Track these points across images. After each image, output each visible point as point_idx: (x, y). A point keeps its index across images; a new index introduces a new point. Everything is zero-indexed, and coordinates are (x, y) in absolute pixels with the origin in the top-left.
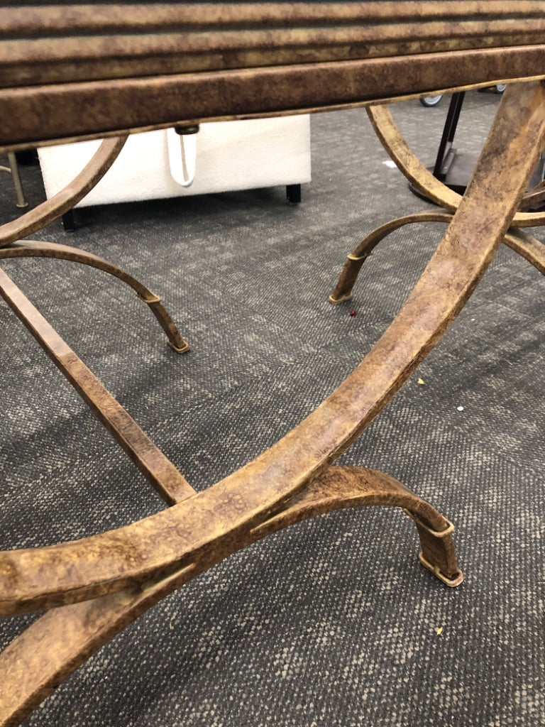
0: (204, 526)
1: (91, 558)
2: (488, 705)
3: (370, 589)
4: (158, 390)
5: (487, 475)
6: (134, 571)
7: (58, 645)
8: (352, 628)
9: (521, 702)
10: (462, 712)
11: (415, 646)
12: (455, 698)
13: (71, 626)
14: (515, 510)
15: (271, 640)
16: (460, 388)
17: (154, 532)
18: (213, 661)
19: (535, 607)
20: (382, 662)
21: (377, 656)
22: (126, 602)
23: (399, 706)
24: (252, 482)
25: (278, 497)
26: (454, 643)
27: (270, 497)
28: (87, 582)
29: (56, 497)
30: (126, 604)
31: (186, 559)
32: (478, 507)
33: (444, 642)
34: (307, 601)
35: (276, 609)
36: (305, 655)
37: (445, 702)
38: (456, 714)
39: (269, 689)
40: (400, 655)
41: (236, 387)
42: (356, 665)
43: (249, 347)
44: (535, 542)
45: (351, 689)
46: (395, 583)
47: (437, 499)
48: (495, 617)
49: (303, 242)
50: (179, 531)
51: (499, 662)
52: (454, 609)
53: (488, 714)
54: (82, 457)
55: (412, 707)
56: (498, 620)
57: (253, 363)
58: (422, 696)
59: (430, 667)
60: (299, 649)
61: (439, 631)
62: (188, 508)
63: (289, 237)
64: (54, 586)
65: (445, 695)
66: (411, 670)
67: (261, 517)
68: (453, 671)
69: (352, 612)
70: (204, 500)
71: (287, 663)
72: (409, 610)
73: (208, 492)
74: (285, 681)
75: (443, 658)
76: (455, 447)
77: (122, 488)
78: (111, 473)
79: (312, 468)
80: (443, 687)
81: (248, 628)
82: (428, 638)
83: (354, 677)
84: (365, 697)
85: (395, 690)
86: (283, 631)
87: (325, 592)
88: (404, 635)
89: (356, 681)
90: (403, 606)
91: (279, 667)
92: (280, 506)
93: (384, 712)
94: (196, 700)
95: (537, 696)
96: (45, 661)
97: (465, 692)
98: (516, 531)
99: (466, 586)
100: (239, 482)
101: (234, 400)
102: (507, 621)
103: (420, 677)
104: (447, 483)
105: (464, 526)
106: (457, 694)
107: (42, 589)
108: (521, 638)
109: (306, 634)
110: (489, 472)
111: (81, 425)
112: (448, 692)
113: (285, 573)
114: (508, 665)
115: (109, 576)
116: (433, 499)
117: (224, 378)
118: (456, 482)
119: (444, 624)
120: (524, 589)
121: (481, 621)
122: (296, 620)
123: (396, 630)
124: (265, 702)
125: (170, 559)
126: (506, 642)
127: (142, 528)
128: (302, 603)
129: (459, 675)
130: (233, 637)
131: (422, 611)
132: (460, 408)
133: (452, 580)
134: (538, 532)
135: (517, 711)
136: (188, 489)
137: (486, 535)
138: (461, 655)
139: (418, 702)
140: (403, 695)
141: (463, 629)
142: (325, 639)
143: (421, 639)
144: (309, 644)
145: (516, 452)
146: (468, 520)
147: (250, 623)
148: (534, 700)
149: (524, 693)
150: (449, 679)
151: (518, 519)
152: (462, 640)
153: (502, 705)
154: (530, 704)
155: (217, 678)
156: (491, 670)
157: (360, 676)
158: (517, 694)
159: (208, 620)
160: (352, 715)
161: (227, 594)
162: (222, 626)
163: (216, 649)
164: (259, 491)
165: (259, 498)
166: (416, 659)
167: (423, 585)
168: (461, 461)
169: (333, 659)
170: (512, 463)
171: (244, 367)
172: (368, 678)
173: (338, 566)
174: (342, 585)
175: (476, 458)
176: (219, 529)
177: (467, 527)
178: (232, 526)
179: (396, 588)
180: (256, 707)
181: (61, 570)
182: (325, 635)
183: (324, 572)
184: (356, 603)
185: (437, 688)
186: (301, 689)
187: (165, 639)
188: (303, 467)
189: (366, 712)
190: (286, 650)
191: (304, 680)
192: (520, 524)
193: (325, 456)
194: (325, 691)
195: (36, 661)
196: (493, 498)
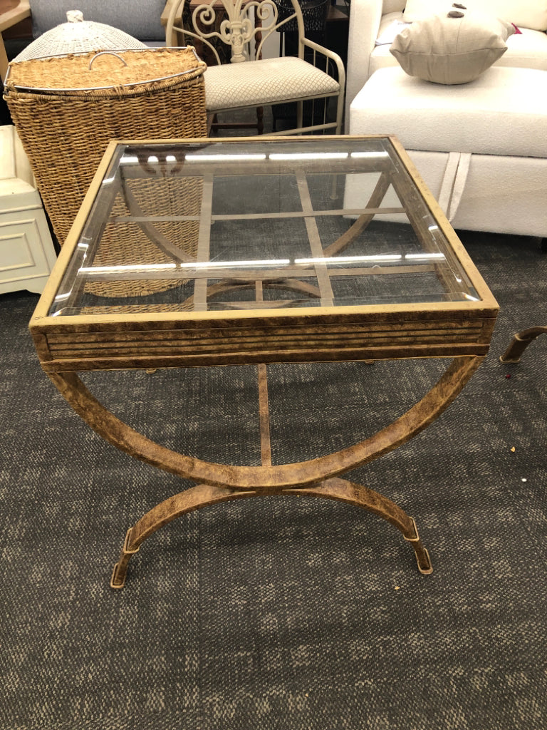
0: (265, 480)
1: (219, 473)
2: (394, 630)
3: (378, 551)
4: (338, 385)
5: (502, 528)
6: (231, 484)
7: (203, 496)
8: (355, 563)
9: (411, 638)
10: (379, 624)
11: (379, 587)
12: (380, 617)
13: (209, 492)
14: (500, 557)
15: (313, 548)
16: (539, 466)
17: (246, 473)
18: (283, 541)
19: (460, 607)
20: (358, 584)
21: (358, 581)
22: (227, 493)
23: (351, 605)
24: (292, 471)
25: (297, 482)
26: (400, 597)
27: (295, 481)
28: (214, 480)
29: (256, 427)
30: (227, 494)
31: (252, 489)
32: (477, 544)
33: (396, 594)
34: (342, 539)
35: (325, 535)
36: (324, 561)
37: (374, 616)
38: (375, 624)
39: (300, 565)
40: (369, 587)
41: (386, 402)
42: (344, 579)
43: (412, 376)
44: (495, 579)
45: (335, 586)
46: (393, 555)
47: (455, 527)
48: (433, 599)
49: (521, 296)
50: (255, 476)
51: (416, 617)
52: (414, 583)
53: (391, 632)
54: (278, 410)
55: (357, 608)
56: (433, 601)
57: (407, 389)
58: (365, 607)
59: (379, 599)
60: (323, 557)
61: (397, 588)
62: (264, 470)
63: (514, 286)
64: (203, 477)
65: (376, 613)
66: (369, 595)
67: (287, 487)
68: (389, 607)
69: (361, 556)
70: (271, 470)
71: (314, 560)
72: (390, 571)
73: (275, 467)
74: (308, 566)
75: (388, 600)
76: (498, 502)
77: (288, 437)
78: (287, 426)
79: (316, 477)
80: (378, 610)
81: (307, 536)
82: (389, 588)
83: (340, 583)
84: (338, 593)
85: (355, 598)
86: (321, 546)
87: (354, 540)
88: (378, 581)
89: (340, 585)
90: (388, 568)
91: (310, 560)
92: (298, 486)
93: (343, 603)
94: (267, 553)
95: (421, 641)
96: (197, 499)
97: (387, 618)
98: (488, 567)
99: (430, 577)
100: (288, 469)
101: (378, 411)
102: (437, 604)
103: (371, 600)
104: (471, 520)
105: (459, 548)
106: (382, 617)
107: (198, 476)
108: (437, 615)
109: (331, 553)
110: (505, 528)
111: (287, 390)
112: (379, 613)
113: (340, 521)
114: (419, 622)
115: (222, 482)
116: (453, 525)
117: (382, 393)
118: (477, 523)
119: (403, 587)
120: (462, 596)
121: (423, 596)
122: (331, 545)
123: (376, 576)
124: (295, 569)
125: (245, 486)
126: (428, 612)
127: (243, 470)
128: (339, 539)
129: (391, 610)
130: (298, 536)
131: (397, 575)
132: (524, 480)
133: (422, 569)
134: (501, 575)
135: (406, 640)
136: (269, 462)
137: (467, 560)
138: (399, 604)
139: (361, 609)
140: (356, 602)
141: (410, 594)
142: (338, 560)
143: (385, 586)
144: (329, 558)
145: (538, 525)
146: (464, 547)
147: (309, 534)
148: (418, 641)
149: (416, 636)
150: (384, 609)
151: (496, 562)
152: (405, 598)
153: (401, 633)
154: (415, 642)
155: (280, 549)
156: (408, 618)
157: (343, 584)
158: (412, 634)
159: (291, 523)
160: (328, 595)
161: (307, 516)
162: (296, 529)
163: (287, 537)
164: (292, 476)
165: (290, 479)
166: (375, 593)
167: (408, 564)
168: (492, 512)
169: (336, 570)
170: (527, 531)
171: (400, 389)
172: (346, 587)
173: (370, 532)
174: (364, 542)
175: (505, 515)
176: (269, 484)
177: (460, 550)
178: (274, 485)
179: (392, 558)
180: (290, 569)
181: (207, 472)
182: (340, 558)
183: (360, 531)
184: (366, 553)
185: (375, 608)
186: (313, 574)
187: (268, 520)
188: (313, 475)
189: (334, 598)
190: (317, 555)
191: (316, 570)
192: (495, 565)
193: (324, 475)
194: (323, 581)
195: (194, 498)
196: (491, 543)
